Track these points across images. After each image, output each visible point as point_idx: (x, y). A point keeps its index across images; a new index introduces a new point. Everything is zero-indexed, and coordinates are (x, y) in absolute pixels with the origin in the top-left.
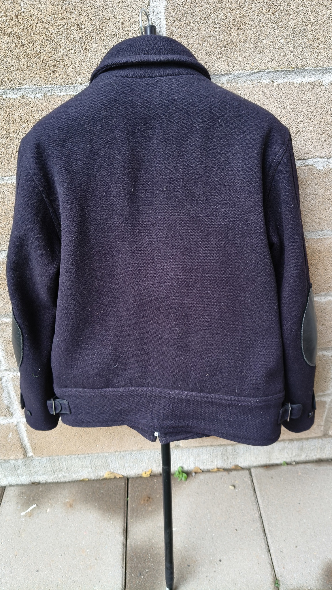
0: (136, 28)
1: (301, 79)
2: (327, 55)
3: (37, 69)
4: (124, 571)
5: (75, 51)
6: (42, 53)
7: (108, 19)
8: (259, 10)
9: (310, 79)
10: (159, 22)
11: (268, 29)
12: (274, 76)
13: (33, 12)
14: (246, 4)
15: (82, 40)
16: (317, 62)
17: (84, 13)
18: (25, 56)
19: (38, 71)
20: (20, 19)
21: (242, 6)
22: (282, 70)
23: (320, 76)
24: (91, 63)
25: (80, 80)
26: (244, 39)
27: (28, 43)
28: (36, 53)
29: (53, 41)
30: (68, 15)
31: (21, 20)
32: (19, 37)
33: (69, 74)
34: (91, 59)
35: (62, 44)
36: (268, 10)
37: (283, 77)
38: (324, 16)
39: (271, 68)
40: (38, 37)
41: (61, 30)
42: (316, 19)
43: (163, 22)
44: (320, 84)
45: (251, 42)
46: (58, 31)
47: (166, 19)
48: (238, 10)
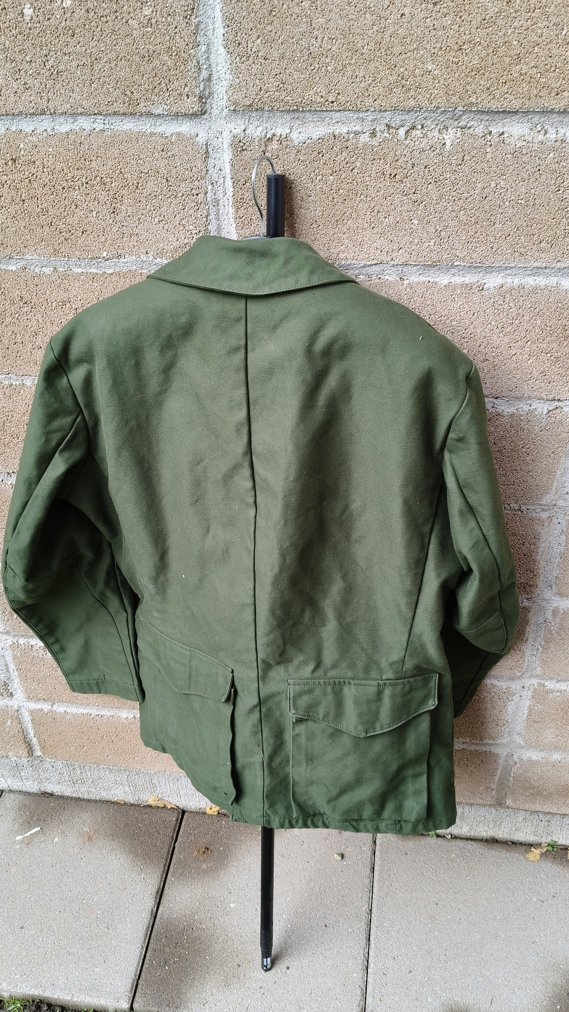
0: (188, 189)
1: (448, 278)
2: (491, 246)
3: (43, 235)
4: (144, 953)
5: (98, 214)
6: (50, 213)
7: (146, 173)
8: (378, 174)
9: (462, 279)
10: (222, 182)
11: (393, 203)
12: (404, 270)
13: (36, 156)
14: (358, 164)
15: (108, 200)
16: (474, 256)
17: (110, 163)
18: (26, 215)
19: (44, 238)
20: (19, 164)
21: (351, 168)
22: (416, 263)
23: (480, 276)
24: (121, 232)
25: (105, 255)
26: (354, 215)
27: (30, 198)
28: (42, 212)
29: (66, 197)
30: (87, 163)
31: (20, 166)
32: (18, 189)
33: (90, 245)
34: (121, 227)
35: (79, 203)
36: (393, 175)
37: (419, 273)
38: (484, 189)
39: (397, 260)
40: (44, 191)
41: (77, 183)
42: (471, 193)
43: (229, 183)
44: (479, 288)
45: (365, 220)
46: (73, 185)
47: (232, 178)
48: (344, 172)
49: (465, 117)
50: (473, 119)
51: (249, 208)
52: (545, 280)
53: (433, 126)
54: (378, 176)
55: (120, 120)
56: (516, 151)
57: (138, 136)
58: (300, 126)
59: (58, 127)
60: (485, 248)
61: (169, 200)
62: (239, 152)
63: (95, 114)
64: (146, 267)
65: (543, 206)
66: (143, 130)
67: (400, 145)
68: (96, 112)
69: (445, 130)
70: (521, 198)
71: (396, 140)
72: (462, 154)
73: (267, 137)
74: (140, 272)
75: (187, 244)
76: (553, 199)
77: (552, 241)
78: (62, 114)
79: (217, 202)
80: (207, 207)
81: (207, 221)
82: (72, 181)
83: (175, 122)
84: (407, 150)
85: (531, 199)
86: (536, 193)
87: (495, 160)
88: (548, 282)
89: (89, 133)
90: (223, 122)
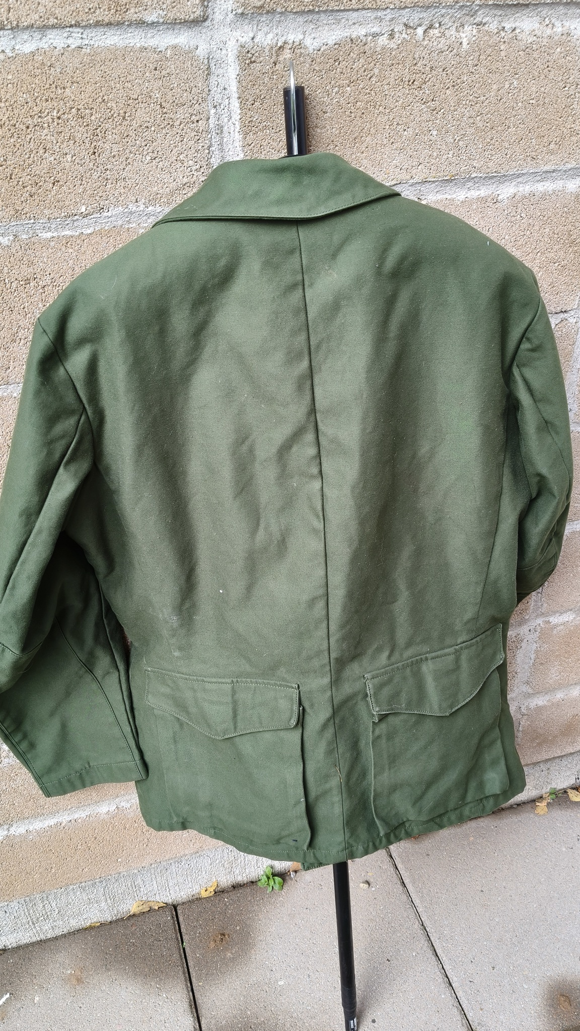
0: (186, 115)
1: (464, 193)
5: (74, 158)
6: (9, 163)
7: (136, 99)
8: (397, 81)
9: (478, 193)
10: (227, 103)
11: (412, 113)
12: (421, 189)
14: (376, 71)
15: (87, 138)
16: (490, 164)
17: (90, 89)
21: (369, 76)
22: (434, 180)
23: (494, 186)
24: (104, 178)
25: (83, 209)
26: (373, 131)
29: (30, 139)
30: (60, 91)
33: (63, 199)
34: (104, 172)
35: (49, 146)
36: (412, 81)
37: (436, 190)
38: (499, 90)
39: (417, 177)
41: (46, 119)
42: (487, 96)
43: (235, 104)
44: (493, 200)
45: (384, 135)
46: (41, 122)
47: (239, 98)
48: (362, 81)
49: (480, 12)
50: (487, 14)
51: (259, 132)
52: (552, 185)
53: (450, 24)
54: (396, 83)
55: (103, 33)
56: (527, 48)
57: (126, 51)
58: (314, 31)
59: (20, 46)
60: (500, 156)
61: (164, 131)
62: (246, 65)
63: (71, 26)
64: (135, 219)
65: (552, 105)
66: (131, 45)
67: (418, 47)
68: (73, 22)
69: (461, 28)
70: (532, 97)
71: (415, 42)
72: (478, 54)
73: (279, 45)
74: (127, 227)
75: (185, 185)
76: (560, 97)
77: (559, 141)
78: (27, 27)
79: (220, 128)
80: (210, 136)
81: (209, 153)
82: (39, 117)
83: (171, 32)
84: (425, 52)
85: (541, 98)
86: (546, 91)
87: (509, 58)
88: (555, 186)
89: (62, 52)
90: (227, 30)
